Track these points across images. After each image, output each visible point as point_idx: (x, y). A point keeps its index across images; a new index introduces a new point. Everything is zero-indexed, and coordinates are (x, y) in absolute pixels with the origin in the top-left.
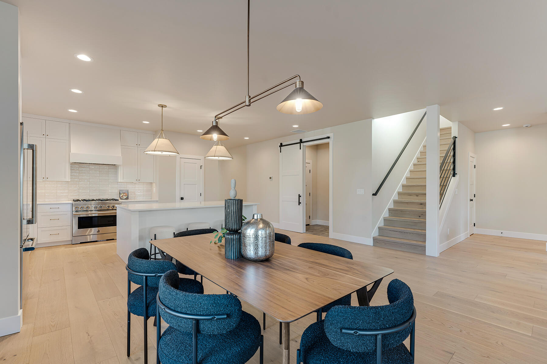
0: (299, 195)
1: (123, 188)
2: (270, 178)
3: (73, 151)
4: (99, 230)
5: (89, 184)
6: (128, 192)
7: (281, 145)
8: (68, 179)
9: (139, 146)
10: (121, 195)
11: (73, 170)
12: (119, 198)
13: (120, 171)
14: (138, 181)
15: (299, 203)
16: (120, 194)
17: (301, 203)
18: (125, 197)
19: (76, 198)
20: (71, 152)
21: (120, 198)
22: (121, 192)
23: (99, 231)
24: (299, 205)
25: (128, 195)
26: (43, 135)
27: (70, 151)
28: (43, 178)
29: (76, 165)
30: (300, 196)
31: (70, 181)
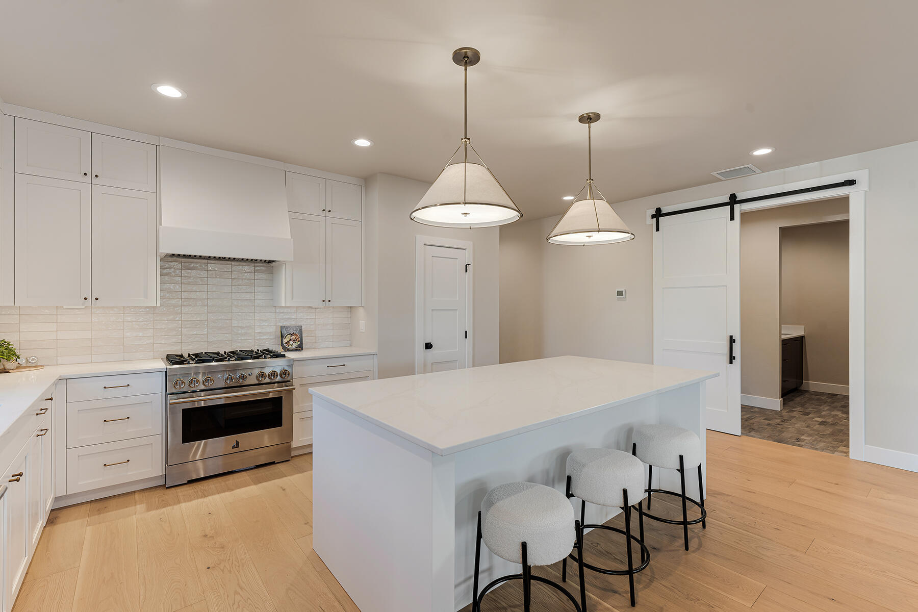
0: (731, 337)
1: (291, 320)
2: (620, 293)
3: (166, 221)
4: (237, 443)
5: (206, 311)
6: (301, 331)
7: (658, 214)
8: (153, 299)
9: (328, 214)
10: (285, 341)
11: (168, 274)
12: (280, 350)
13: (285, 278)
14: (328, 303)
15: (732, 359)
16: (282, 336)
17: (734, 358)
18: (295, 345)
19: (175, 350)
20: (163, 224)
21: (284, 348)
22: (284, 332)
23: (237, 445)
24: (731, 363)
25: (302, 340)
26: (85, 174)
27: (159, 221)
28: (86, 299)
29: (173, 264)
30: (732, 340)
31: (159, 305)
